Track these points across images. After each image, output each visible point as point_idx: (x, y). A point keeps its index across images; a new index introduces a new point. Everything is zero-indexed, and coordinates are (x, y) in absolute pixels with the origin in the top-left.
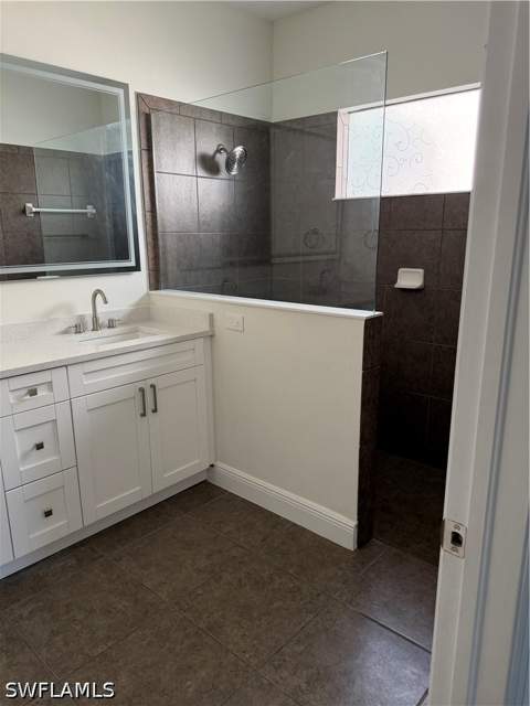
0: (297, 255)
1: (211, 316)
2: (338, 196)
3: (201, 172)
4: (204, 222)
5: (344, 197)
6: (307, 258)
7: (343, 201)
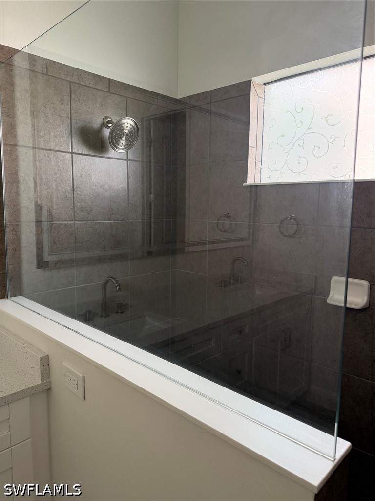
0: (204, 243)
1: (47, 358)
2: (251, 181)
3: (79, 148)
4: (82, 209)
5: (257, 182)
6: (216, 246)
7: (257, 187)
